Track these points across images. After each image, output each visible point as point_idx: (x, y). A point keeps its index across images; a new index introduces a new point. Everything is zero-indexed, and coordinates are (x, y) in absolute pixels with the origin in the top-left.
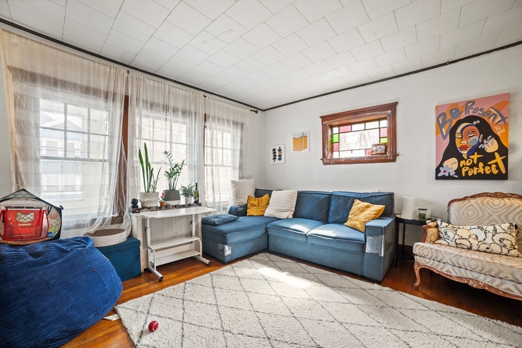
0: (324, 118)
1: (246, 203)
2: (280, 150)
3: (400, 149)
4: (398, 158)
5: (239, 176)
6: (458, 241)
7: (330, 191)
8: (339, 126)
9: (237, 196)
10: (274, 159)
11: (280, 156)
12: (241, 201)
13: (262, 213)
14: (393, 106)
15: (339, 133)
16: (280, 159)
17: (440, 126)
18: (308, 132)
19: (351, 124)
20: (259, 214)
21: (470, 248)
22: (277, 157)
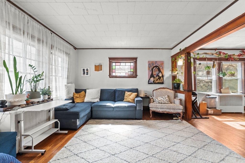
0: (110, 59)
1: (72, 96)
2: (87, 70)
3: (138, 74)
4: (138, 77)
5: (67, 82)
6: (159, 102)
7: (114, 88)
8: (116, 63)
9: (68, 93)
10: (84, 74)
11: (87, 73)
12: (70, 96)
13: (83, 101)
14: (136, 59)
15: (115, 65)
16: (87, 74)
17: (149, 67)
18: (102, 63)
19: (120, 63)
20: (82, 101)
21: (161, 103)
22: (86, 73)
